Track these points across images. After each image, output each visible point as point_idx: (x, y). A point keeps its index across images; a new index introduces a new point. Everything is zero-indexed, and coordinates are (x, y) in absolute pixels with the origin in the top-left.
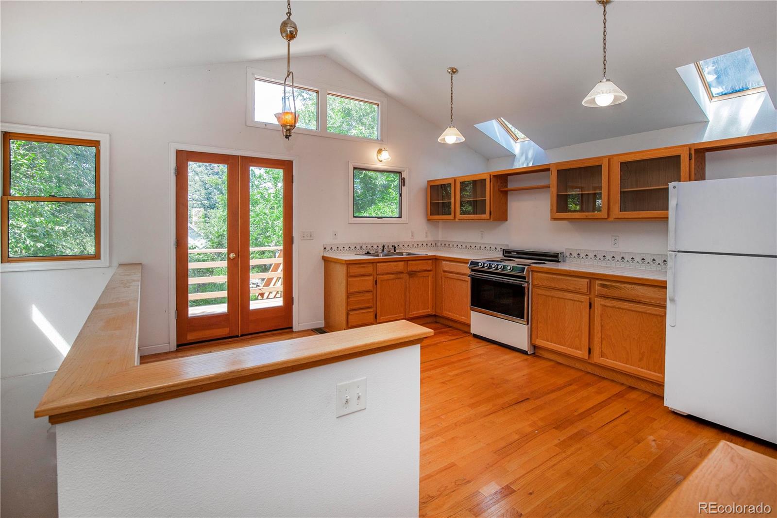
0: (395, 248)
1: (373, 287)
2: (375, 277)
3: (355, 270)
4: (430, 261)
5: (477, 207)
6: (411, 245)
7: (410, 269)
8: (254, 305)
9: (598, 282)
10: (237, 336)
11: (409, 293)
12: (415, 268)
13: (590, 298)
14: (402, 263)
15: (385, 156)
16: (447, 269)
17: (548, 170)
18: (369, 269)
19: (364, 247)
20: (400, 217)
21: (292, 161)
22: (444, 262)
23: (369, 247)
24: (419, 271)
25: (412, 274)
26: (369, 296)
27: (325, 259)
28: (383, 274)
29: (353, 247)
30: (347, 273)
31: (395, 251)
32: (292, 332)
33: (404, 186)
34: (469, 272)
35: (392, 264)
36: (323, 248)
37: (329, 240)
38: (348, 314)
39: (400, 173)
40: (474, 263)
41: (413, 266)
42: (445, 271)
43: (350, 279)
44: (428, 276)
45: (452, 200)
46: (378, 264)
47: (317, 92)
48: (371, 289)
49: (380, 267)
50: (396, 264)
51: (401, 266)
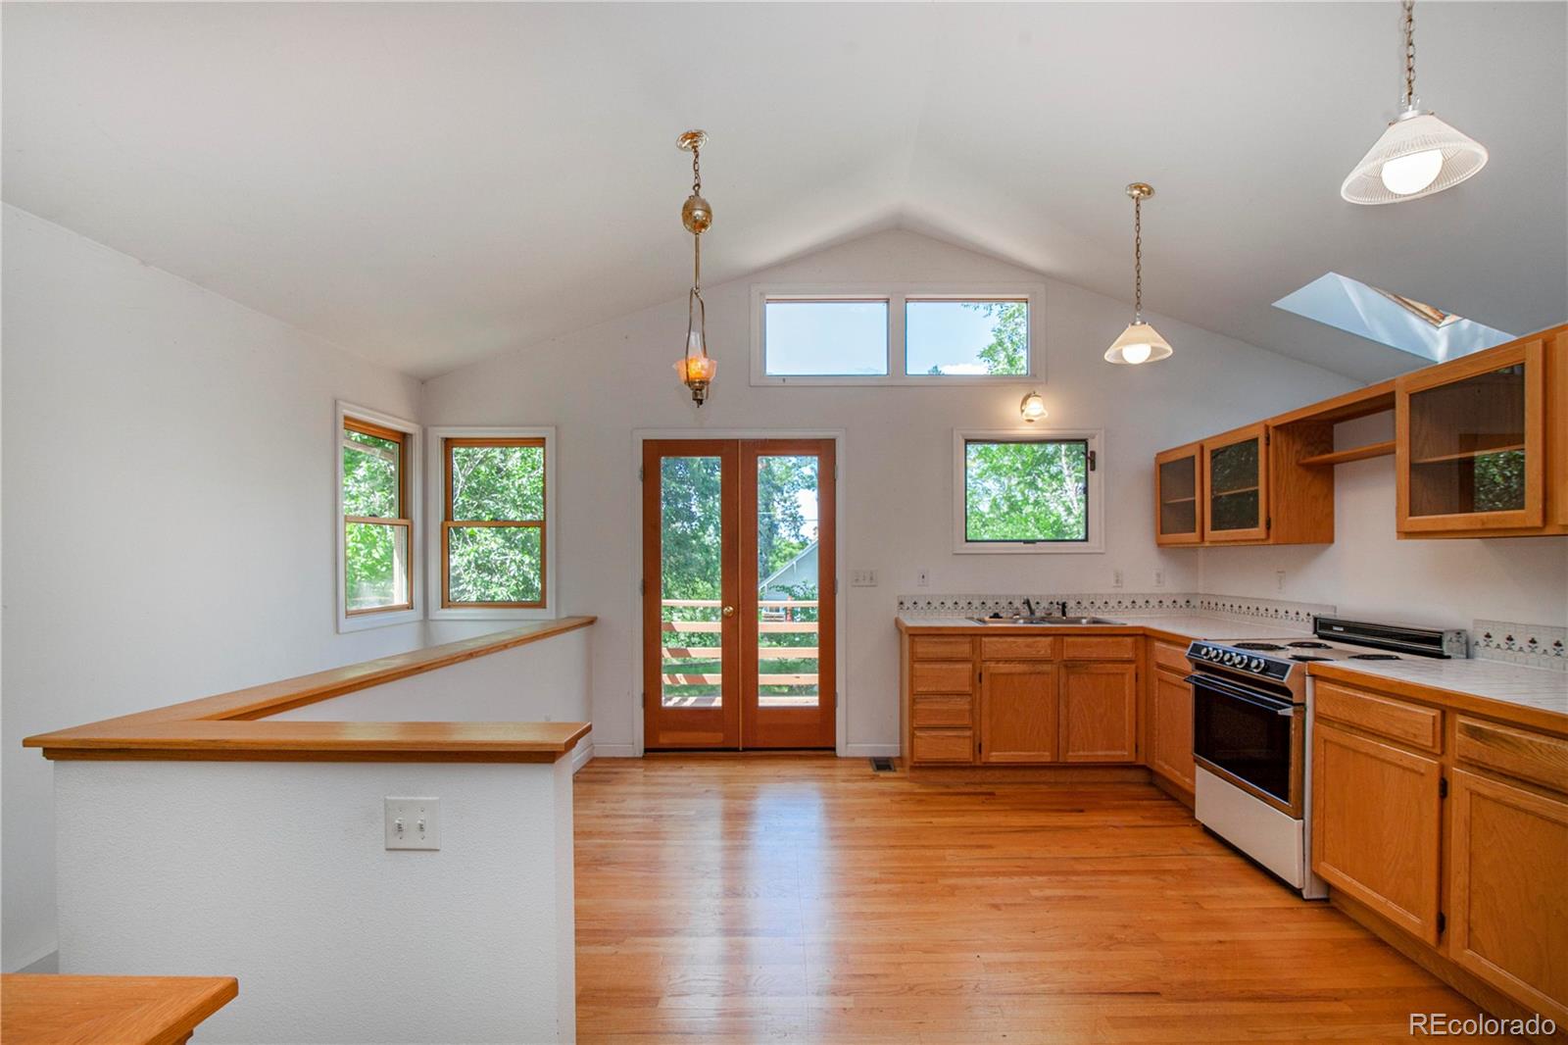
0: (1064, 605)
1: (973, 685)
2: (978, 665)
3: (924, 648)
4: (1129, 640)
5: (1235, 512)
6: (1113, 603)
7: (1068, 653)
8: (764, 701)
9: (1462, 720)
10: (736, 750)
11: (1067, 706)
12: (1084, 654)
13: (1442, 768)
14: (1050, 639)
15: (1036, 407)
16: (1162, 661)
18: (964, 649)
19: (990, 603)
20: (1086, 539)
21: (836, 442)
22: (1158, 645)
23: (1004, 603)
24: (1099, 662)
25: (1071, 666)
26: (963, 704)
27: (897, 625)
28: (998, 661)
29: (963, 603)
30: (912, 653)
31: (1064, 614)
32: (835, 756)
33: (1093, 469)
34: (1189, 667)
35: (1020, 640)
36: (896, 604)
37: (910, 589)
38: (912, 736)
39: (1085, 441)
40: (1197, 648)
41: (1073, 649)
42: (1160, 666)
43: (917, 666)
44: (1123, 674)
45: (1198, 498)
46: (984, 639)
47: (887, 301)
48: (968, 689)
49: (991, 646)
50: (1030, 640)
51: (1043, 646)
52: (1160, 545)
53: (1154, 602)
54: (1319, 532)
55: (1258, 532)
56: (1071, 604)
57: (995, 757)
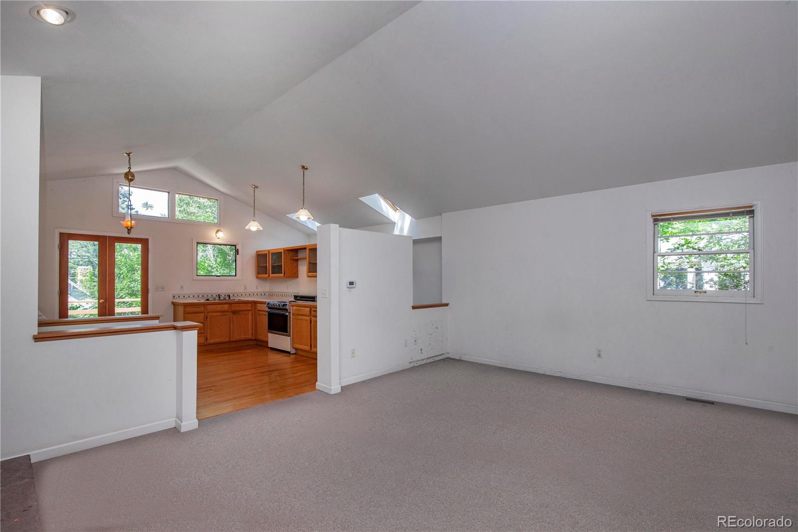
0: (229, 296)
1: (205, 320)
2: (206, 313)
3: (189, 309)
4: (250, 304)
5: (277, 269)
6: (244, 295)
7: (233, 309)
9: (313, 309)
11: (233, 324)
12: (237, 309)
13: (311, 319)
14: (228, 305)
15: (221, 234)
16: (259, 309)
17: (305, 248)
18: (202, 309)
19: (205, 296)
20: (236, 276)
21: (148, 239)
22: (258, 305)
23: (210, 296)
24: (241, 311)
25: (234, 312)
27: (173, 303)
28: (212, 312)
29: (196, 296)
30: (184, 311)
31: (229, 298)
33: (238, 254)
34: (267, 309)
35: (219, 305)
36: (172, 297)
37: (177, 291)
39: (235, 246)
40: (268, 304)
41: (236, 308)
42: (259, 310)
44: (248, 314)
45: (268, 265)
46: (208, 306)
47: (168, 193)
49: (210, 308)
50: (221, 306)
51: (226, 307)
52: (257, 278)
53: (255, 294)
54: (295, 275)
55: (282, 275)
56: (231, 295)
57: (212, 341)
